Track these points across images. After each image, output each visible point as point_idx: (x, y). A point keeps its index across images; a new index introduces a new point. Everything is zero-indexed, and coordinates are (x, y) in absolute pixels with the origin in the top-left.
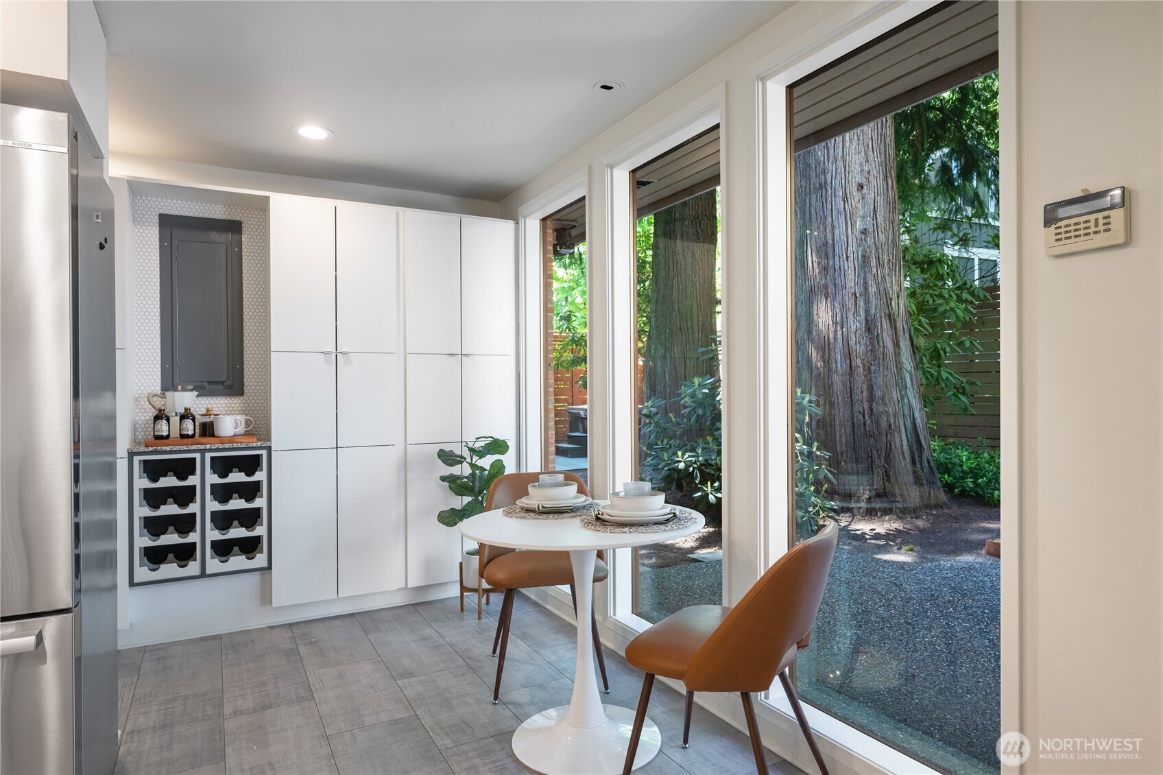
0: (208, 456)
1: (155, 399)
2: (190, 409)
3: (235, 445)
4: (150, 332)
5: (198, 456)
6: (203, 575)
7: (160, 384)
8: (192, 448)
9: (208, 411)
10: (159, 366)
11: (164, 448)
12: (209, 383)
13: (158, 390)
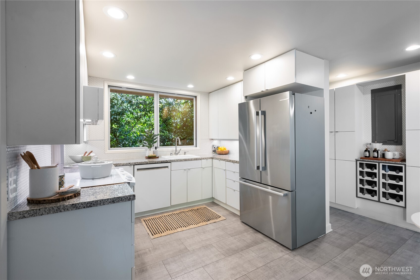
0: (381, 164)
1: (368, 145)
2: (376, 149)
3: (390, 162)
4: (368, 125)
5: (377, 164)
6: (379, 201)
7: (371, 141)
8: (375, 161)
9: (385, 149)
10: (371, 135)
11: (365, 160)
12: (388, 140)
13: (371, 142)
